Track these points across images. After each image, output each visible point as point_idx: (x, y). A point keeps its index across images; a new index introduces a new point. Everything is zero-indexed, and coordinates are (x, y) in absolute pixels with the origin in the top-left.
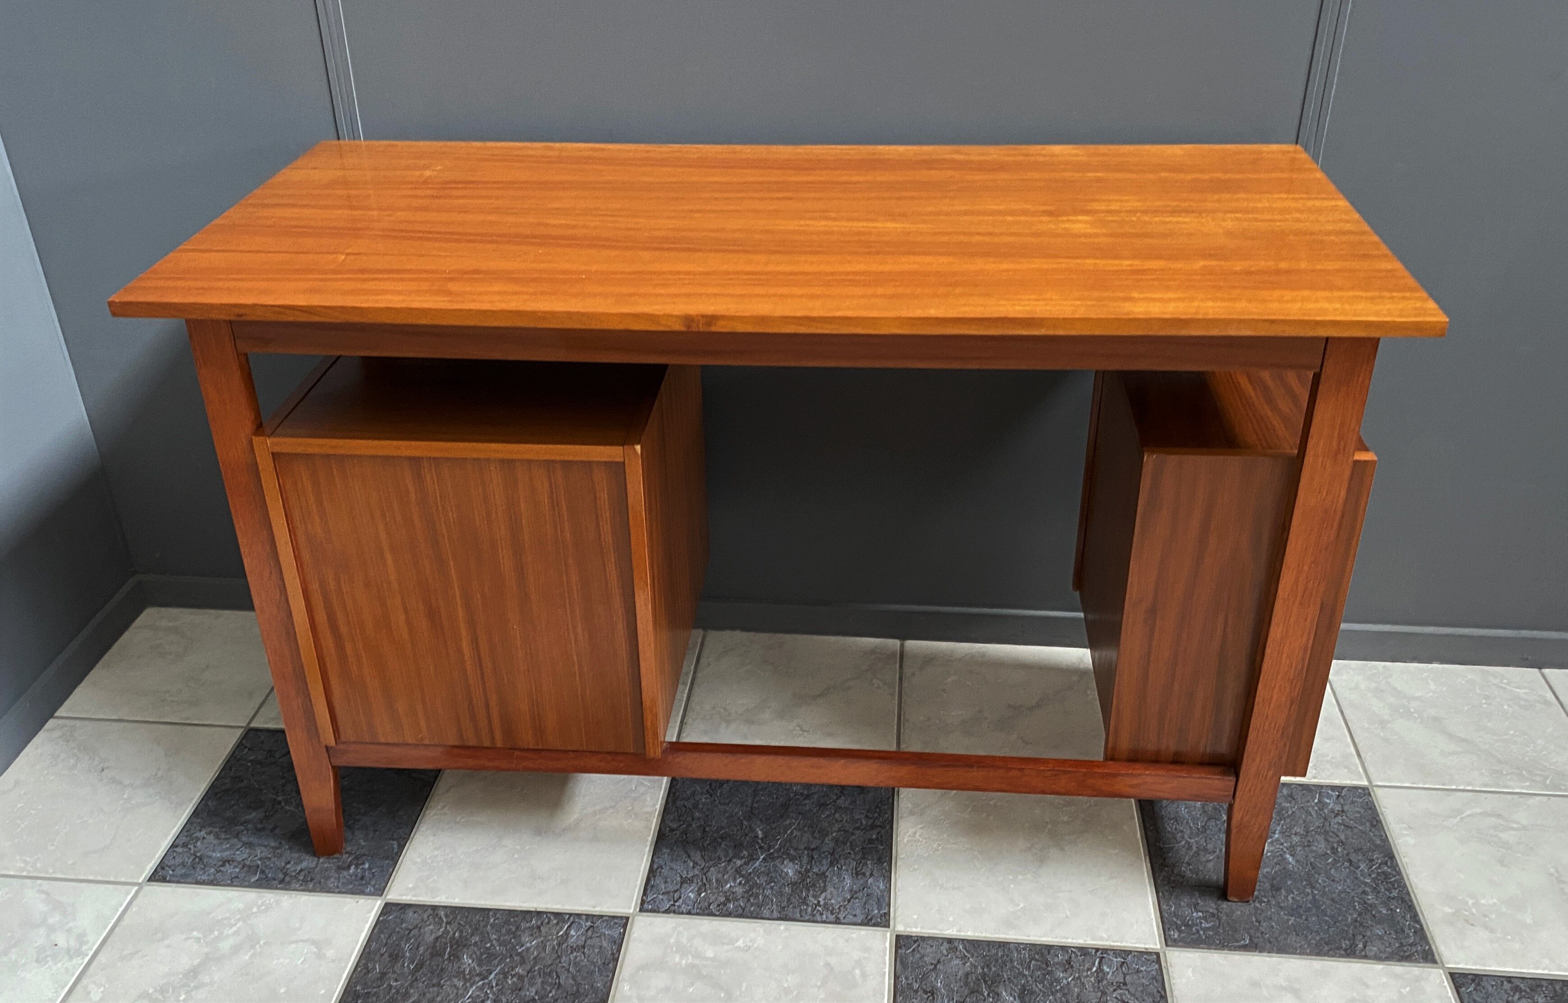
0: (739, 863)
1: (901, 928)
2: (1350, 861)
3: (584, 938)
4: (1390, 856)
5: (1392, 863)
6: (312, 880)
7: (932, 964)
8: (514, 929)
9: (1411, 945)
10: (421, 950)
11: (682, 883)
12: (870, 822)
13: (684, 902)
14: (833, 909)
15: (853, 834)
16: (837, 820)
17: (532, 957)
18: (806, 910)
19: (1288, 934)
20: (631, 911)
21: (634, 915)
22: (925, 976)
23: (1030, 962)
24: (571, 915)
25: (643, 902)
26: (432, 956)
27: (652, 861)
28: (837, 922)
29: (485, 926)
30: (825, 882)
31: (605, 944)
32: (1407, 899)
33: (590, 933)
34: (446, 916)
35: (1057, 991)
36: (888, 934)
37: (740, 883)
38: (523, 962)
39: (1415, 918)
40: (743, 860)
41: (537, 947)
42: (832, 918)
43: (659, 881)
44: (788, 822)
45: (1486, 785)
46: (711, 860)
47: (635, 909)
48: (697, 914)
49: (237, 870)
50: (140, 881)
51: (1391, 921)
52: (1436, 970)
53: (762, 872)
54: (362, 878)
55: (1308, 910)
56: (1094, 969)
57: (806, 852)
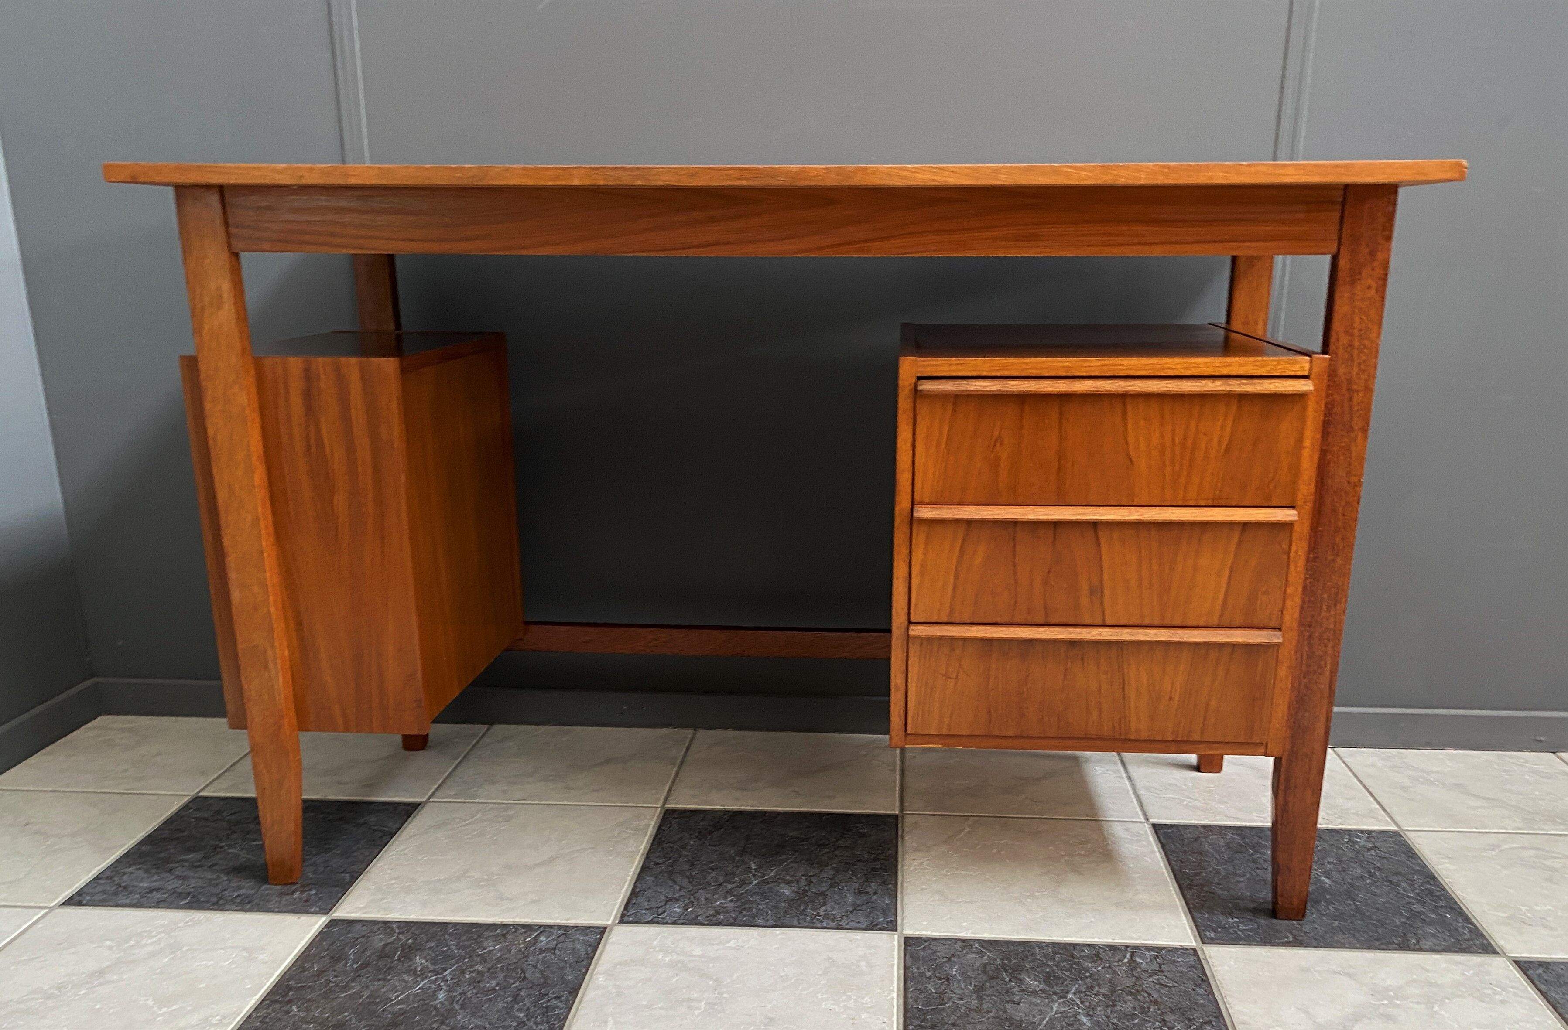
0: (730, 886)
1: (909, 932)
2: (1390, 882)
3: (555, 943)
4: (1431, 877)
5: (1435, 881)
6: (249, 902)
7: (945, 958)
8: (476, 937)
9: (1467, 940)
10: (368, 953)
11: (667, 901)
12: (872, 857)
13: (669, 915)
14: (834, 918)
15: (854, 865)
16: (837, 856)
17: (494, 958)
18: (804, 919)
19: (1334, 933)
20: (610, 923)
21: (612, 926)
22: (939, 967)
23: (1055, 955)
24: (541, 926)
25: (623, 915)
26: (380, 958)
27: (635, 887)
28: (839, 927)
29: (443, 935)
30: (825, 899)
31: (578, 946)
32: (1455, 907)
33: (561, 938)
34: (399, 927)
35: (1086, 977)
36: (896, 936)
37: (731, 901)
38: (484, 960)
39: (1467, 920)
40: (735, 885)
41: (501, 950)
42: (833, 924)
43: (641, 901)
44: (784, 857)
45: (1519, 829)
46: (699, 884)
47: (614, 921)
48: (683, 924)
49: (165, 896)
50: (52, 905)
51: (1442, 923)
52: (1498, 959)
53: (756, 892)
54: (307, 901)
55: (1353, 915)
56: (1126, 960)
57: (803, 878)
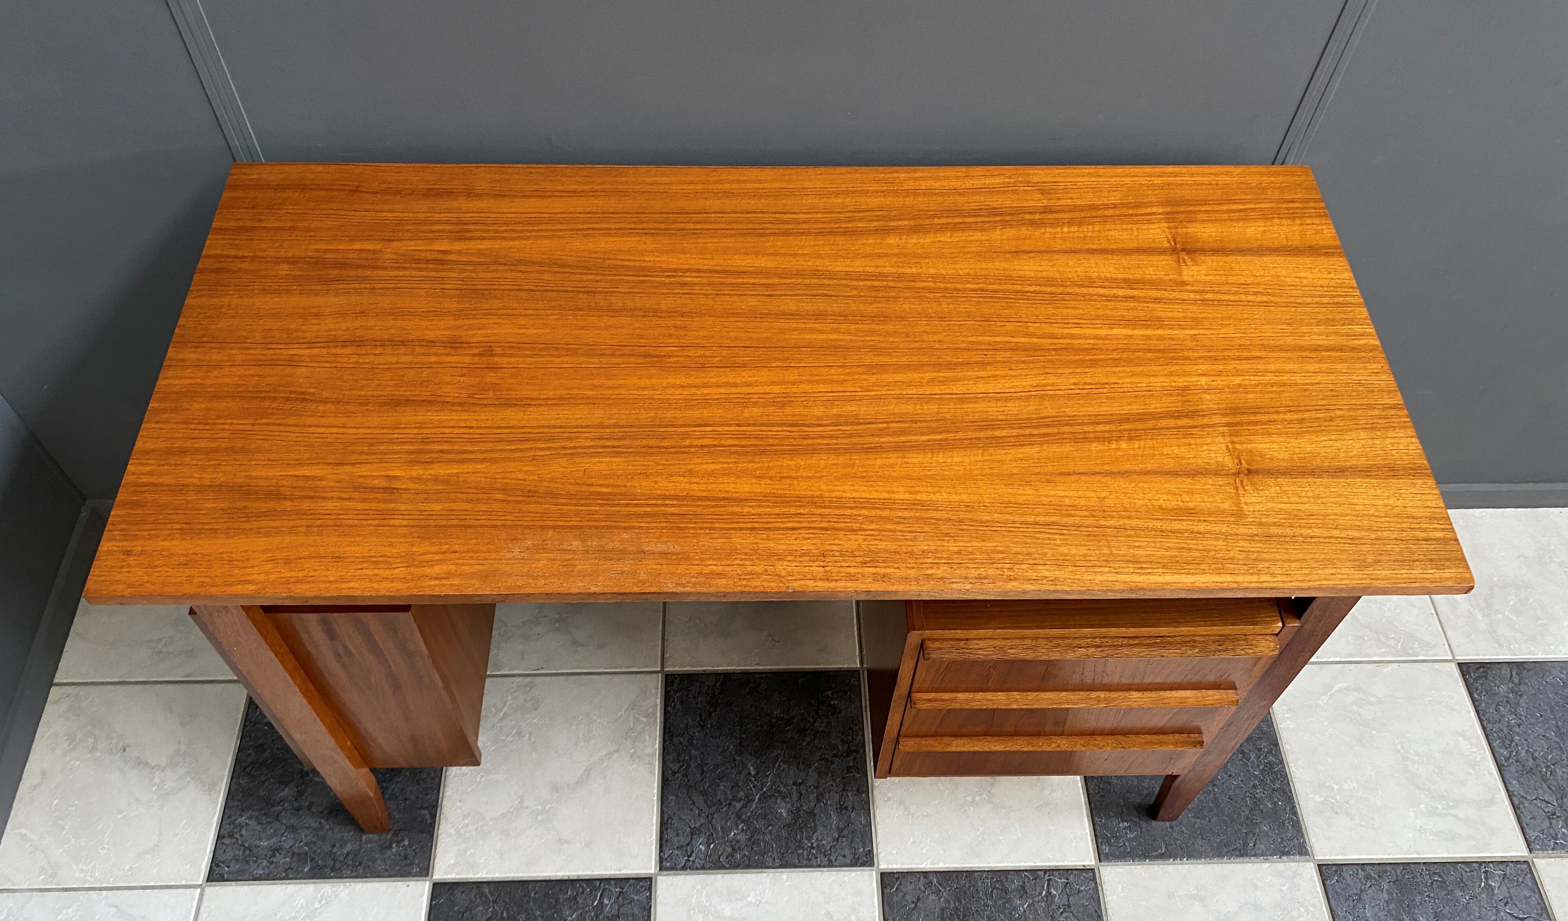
0: (738, 806)
1: (884, 865)
3: (616, 906)
7: (913, 902)
9: (1289, 837)
11: (692, 835)
13: (697, 856)
14: (826, 851)
15: (833, 762)
16: (816, 747)
18: (803, 854)
19: (1194, 837)
20: (653, 870)
21: (656, 875)
22: (908, 916)
24: (601, 880)
25: (661, 860)
27: (662, 813)
28: (830, 864)
29: (528, 901)
30: (814, 820)
31: (636, 910)
33: (620, 897)
36: (874, 873)
37: (742, 830)
39: (1293, 809)
40: (742, 802)
42: (825, 860)
43: (670, 834)
44: (775, 753)
46: (713, 804)
47: (656, 867)
48: (710, 868)
51: (1275, 814)
53: (759, 815)
54: (406, 857)
56: (1044, 891)
57: (794, 787)
